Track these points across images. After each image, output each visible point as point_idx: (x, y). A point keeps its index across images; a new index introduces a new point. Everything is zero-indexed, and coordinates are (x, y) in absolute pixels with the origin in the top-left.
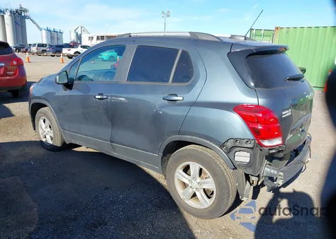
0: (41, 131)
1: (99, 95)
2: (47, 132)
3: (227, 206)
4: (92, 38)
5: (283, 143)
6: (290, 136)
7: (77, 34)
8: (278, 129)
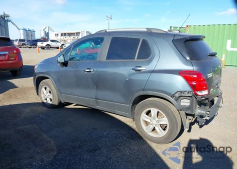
0: (42, 96)
1: (87, 69)
2: (47, 96)
3: (176, 134)
4: (58, 34)
5: (209, 94)
6: (212, 90)
7: (45, 32)
8: (205, 85)
